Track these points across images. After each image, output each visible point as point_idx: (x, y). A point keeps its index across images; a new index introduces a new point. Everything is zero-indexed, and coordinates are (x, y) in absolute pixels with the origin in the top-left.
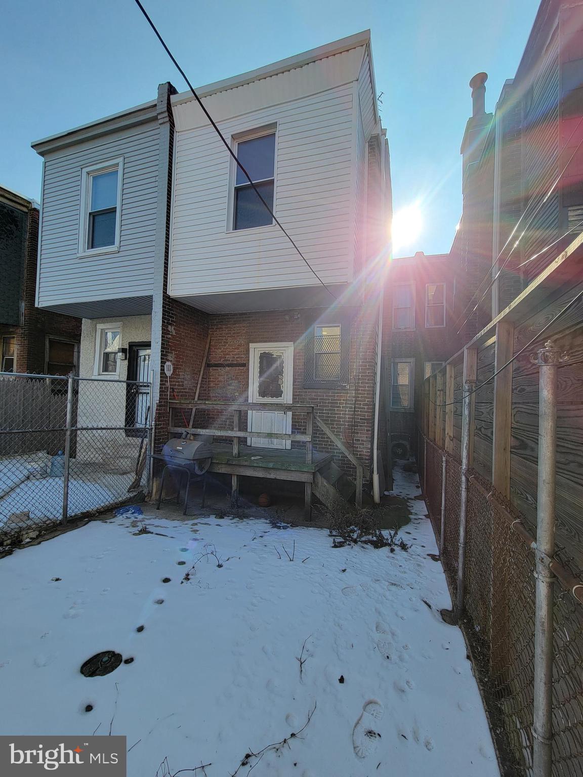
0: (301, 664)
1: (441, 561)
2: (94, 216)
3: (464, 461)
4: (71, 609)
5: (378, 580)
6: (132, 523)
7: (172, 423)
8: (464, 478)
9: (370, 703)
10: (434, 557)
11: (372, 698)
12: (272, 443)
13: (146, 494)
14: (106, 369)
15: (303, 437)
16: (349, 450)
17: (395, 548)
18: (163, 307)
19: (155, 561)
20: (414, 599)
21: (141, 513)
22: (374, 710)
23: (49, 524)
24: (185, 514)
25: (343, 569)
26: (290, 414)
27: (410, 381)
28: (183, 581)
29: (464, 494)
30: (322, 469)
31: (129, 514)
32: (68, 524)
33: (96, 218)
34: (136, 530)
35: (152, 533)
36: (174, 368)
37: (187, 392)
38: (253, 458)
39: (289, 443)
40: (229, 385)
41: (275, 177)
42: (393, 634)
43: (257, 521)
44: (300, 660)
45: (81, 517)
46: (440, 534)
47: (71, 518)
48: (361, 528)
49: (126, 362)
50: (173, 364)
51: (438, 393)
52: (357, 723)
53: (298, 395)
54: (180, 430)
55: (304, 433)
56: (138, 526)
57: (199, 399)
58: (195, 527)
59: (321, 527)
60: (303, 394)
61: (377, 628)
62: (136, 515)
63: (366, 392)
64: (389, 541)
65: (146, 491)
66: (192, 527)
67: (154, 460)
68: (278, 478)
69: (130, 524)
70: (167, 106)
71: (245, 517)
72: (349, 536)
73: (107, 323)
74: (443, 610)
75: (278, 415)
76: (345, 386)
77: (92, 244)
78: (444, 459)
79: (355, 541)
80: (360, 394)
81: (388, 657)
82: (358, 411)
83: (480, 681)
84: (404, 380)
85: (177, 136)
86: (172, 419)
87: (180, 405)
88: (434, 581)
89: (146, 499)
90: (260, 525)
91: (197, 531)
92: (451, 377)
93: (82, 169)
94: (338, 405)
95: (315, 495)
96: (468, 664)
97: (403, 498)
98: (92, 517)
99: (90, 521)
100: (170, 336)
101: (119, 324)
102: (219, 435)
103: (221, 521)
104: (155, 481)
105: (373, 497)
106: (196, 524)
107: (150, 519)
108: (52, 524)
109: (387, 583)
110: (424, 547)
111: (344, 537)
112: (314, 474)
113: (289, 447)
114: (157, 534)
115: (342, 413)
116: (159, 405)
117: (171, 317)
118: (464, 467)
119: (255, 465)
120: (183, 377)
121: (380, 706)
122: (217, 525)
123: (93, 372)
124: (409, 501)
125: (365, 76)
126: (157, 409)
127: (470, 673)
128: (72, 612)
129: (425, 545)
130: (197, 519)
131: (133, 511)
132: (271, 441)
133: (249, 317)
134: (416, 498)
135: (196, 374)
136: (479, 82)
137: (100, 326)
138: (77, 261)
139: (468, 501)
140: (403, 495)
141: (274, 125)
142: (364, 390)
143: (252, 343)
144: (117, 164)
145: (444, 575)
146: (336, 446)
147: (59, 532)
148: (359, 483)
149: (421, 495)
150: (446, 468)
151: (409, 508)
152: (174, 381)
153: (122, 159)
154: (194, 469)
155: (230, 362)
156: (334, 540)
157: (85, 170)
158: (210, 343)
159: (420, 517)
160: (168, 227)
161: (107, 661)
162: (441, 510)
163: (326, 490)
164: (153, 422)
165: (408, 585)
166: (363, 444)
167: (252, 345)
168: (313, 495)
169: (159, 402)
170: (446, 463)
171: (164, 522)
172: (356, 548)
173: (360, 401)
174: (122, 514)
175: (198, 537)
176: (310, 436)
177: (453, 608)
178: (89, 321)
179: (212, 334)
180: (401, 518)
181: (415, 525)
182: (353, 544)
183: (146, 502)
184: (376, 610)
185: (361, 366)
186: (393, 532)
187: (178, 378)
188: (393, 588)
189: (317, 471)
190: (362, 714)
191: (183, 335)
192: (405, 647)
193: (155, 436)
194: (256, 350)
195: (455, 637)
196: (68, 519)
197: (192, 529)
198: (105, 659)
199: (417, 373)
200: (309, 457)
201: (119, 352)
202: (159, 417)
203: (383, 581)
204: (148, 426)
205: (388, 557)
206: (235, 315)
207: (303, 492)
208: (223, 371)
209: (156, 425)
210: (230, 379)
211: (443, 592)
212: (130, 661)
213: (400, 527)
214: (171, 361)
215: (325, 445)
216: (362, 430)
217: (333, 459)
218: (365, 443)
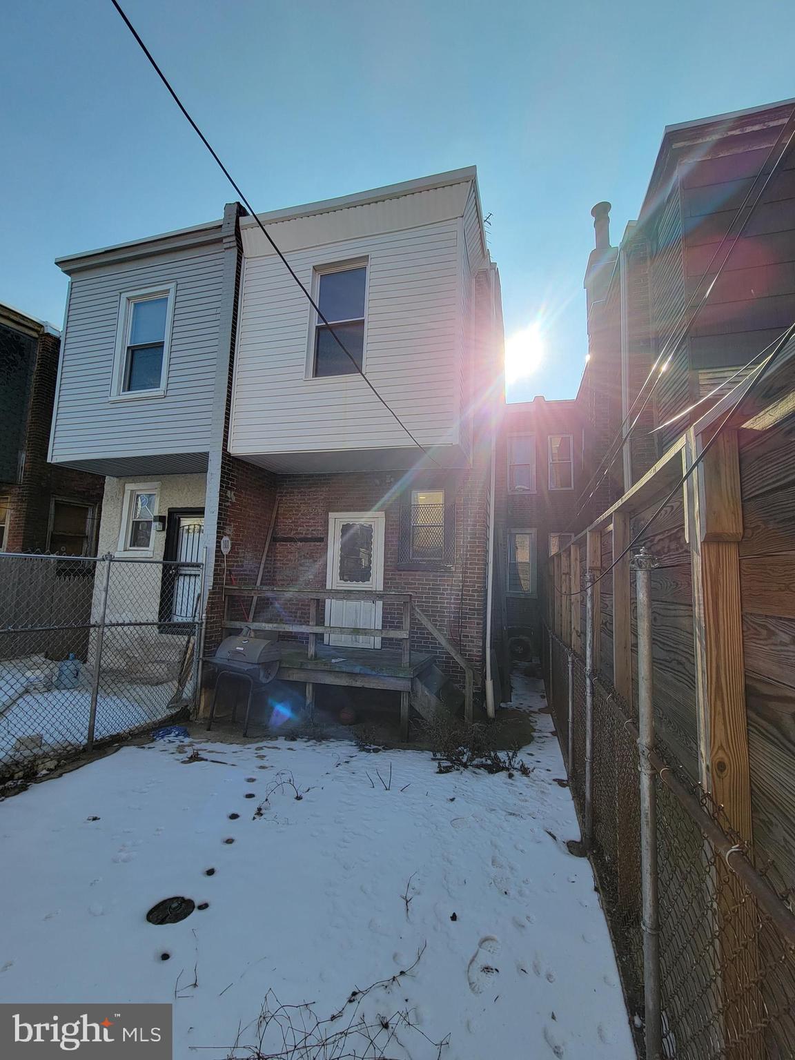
0: (407, 902)
1: (569, 786)
2: (133, 351)
3: (588, 661)
4: (119, 852)
5: (494, 810)
6: (178, 748)
7: (227, 615)
8: (588, 681)
9: (486, 940)
10: (561, 783)
11: (489, 934)
12: (356, 641)
13: (191, 711)
14: (135, 542)
15: (398, 632)
16: (455, 649)
17: (515, 773)
18: (222, 467)
19: (216, 794)
20: (536, 830)
21: (187, 735)
22: (491, 947)
23: (70, 751)
24: (245, 736)
25: (451, 798)
26: (380, 603)
27: (531, 558)
28: (255, 816)
29: (589, 699)
30: (421, 673)
31: (171, 737)
32: (94, 751)
33: (136, 352)
34: (184, 757)
35: (206, 760)
36: (232, 544)
37: (247, 575)
38: (333, 661)
39: (378, 640)
40: (301, 565)
41: (366, 317)
42: (512, 869)
43: (339, 743)
44: (405, 898)
45: (110, 741)
46: (568, 753)
47: (97, 743)
48: (472, 750)
49: (164, 534)
50: (232, 540)
51: (564, 577)
52: (472, 961)
53: (390, 579)
54: (238, 624)
55: (398, 628)
56: (186, 752)
57: (261, 584)
58: (262, 752)
59: (422, 750)
60: (397, 577)
61: (493, 862)
62: (181, 737)
63: (475, 576)
64: (507, 765)
65: (191, 707)
66: (256, 752)
67: (203, 665)
68: (367, 686)
69: (175, 749)
70: (235, 230)
71: (323, 739)
72: (458, 760)
73: (140, 482)
74: (570, 841)
75: (365, 605)
76: (450, 568)
77: (129, 386)
78: (570, 659)
79: (465, 766)
80: (468, 577)
81: (506, 893)
82: (465, 600)
83: (608, 913)
84: (524, 555)
85: (244, 262)
86: (228, 609)
87: (240, 592)
88: (561, 809)
89: (191, 717)
90: (344, 749)
91: (264, 756)
92: (576, 559)
93: (120, 293)
94: (441, 592)
95: (413, 708)
96: (595, 896)
97: (524, 711)
98: (124, 741)
99: (122, 747)
100: (228, 504)
101: (156, 484)
102: (291, 630)
103: (293, 744)
104: (203, 693)
105: (485, 710)
106: (261, 748)
107: (201, 743)
108: (73, 751)
109: (504, 813)
110: (550, 771)
111: (452, 761)
112: (412, 680)
113: (378, 646)
114: (212, 761)
115: (446, 601)
116: (213, 593)
117: (231, 480)
118: (588, 668)
119: (337, 669)
120: (243, 555)
121: (497, 942)
122: (289, 749)
123: (117, 547)
124: (532, 714)
125: (470, 211)
126: (209, 598)
127: (597, 904)
128: (124, 855)
129: (550, 768)
130: (262, 742)
131: (177, 733)
132: (356, 638)
133: (328, 480)
134: (541, 711)
135: (259, 551)
136: (601, 212)
137: (129, 487)
138: (109, 406)
139: (594, 707)
140: (524, 707)
141: (366, 258)
142: (473, 573)
143: (333, 511)
144: (168, 291)
145: (572, 802)
146: (439, 643)
147: (84, 762)
148: (469, 692)
149: (546, 707)
150: (572, 670)
151: (532, 724)
152: (231, 561)
153: (174, 284)
154: (259, 676)
155: (302, 536)
156: (439, 763)
157: (124, 296)
158: (278, 511)
159: (546, 734)
160: (231, 370)
161: (177, 907)
162: (568, 722)
163: (427, 700)
164: (204, 615)
165: (529, 815)
166: (472, 642)
167: (331, 515)
168: (411, 707)
169: (213, 589)
170: (573, 665)
171: (218, 746)
172: (467, 773)
173: (467, 586)
174: (162, 737)
175: (266, 764)
176: (408, 632)
177: (582, 838)
178: (115, 479)
179: (280, 500)
180: (521, 737)
181: (539, 745)
182: (462, 769)
183: (191, 721)
184: (491, 842)
185: (470, 542)
186: (511, 754)
187: (237, 557)
188: (512, 818)
189: (416, 676)
190: (477, 952)
191: (245, 502)
192: (526, 882)
193: (206, 633)
194: (337, 520)
195: (583, 869)
196: (94, 744)
197: (256, 755)
198: (175, 905)
199: (541, 548)
200: (406, 659)
201: (155, 521)
202: (212, 608)
203: (500, 811)
204: (196, 620)
205: (505, 784)
206: (312, 476)
207: (398, 704)
208: (292, 547)
209: (207, 618)
210: (303, 557)
211: (570, 822)
212: (204, 907)
213: (520, 748)
214: (229, 535)
215: (424, 643)
216: (471, 623)
217: (435, 661)
218: (475, 640)
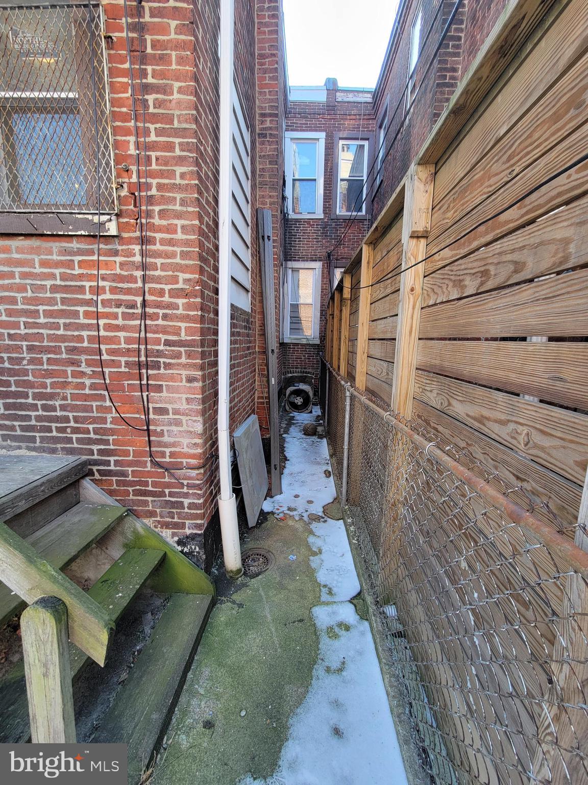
27: (315, 298)
63: (178, 250)
76: (101, 225)
80: (159, 254)
82: (155, 317)
94: (88, 296)
115: (102, 323)
142: (171, 242)
166: (178, 423)
173: (158, 280)
199: (325, 286)
215: (59, 430)
216: (172, 378)
217: (91, 473)
218: (184, 418)
